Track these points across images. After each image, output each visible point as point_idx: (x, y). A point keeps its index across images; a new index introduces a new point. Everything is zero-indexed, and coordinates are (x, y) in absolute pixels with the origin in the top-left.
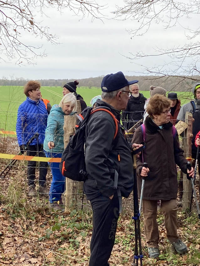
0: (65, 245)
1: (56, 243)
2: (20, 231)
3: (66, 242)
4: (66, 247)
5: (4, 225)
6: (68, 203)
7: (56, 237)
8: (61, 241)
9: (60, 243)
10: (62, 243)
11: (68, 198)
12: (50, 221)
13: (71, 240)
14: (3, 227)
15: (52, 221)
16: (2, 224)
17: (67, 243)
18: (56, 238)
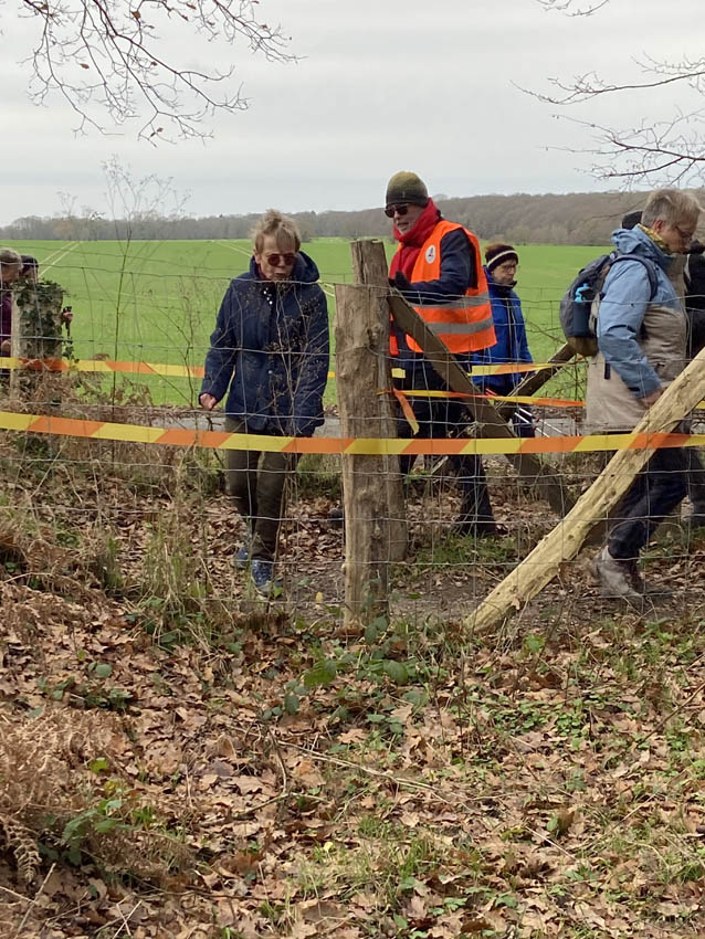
0: (352, 735)
1: (320, 726)
2: (191, 689)
3: (355, 726)
4: (356, 740)
5: (136, 669)
6: (355, 598)
7: (320, 709)
8: (337, 720)
9: (336, 729)
10: (344, 728)
11: (355, 580)
12: (296, 657)
13: (374, 717)
14: (135, 676)
15: (303, 659)
16: (130, 665)
17: (359, 727)
18: (321, 712)
